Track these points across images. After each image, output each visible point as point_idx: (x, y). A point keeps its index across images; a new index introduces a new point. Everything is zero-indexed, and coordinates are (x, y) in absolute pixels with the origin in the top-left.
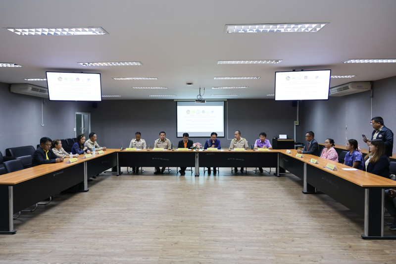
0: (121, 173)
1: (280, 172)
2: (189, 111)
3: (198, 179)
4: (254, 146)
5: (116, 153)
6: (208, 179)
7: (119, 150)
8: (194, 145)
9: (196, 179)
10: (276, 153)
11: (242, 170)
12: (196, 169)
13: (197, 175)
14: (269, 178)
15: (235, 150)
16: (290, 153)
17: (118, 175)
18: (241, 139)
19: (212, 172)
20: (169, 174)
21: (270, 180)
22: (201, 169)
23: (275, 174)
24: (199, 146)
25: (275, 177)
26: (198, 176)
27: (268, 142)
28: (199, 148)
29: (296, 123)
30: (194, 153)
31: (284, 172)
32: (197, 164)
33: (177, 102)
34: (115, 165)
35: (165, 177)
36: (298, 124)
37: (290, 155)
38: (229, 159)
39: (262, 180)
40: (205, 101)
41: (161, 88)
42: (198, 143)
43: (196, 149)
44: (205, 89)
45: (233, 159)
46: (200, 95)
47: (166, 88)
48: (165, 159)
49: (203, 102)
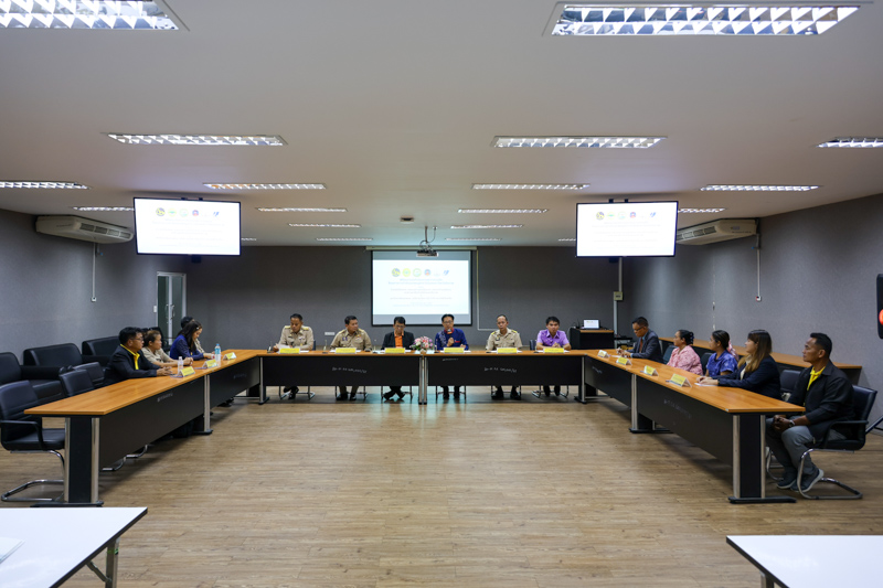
0: (267, 400)
1: (587, 394)
2: (397, 270)
3: (425, 410)
4: (535, 343)
5: (258, 357)
6: (443, 410)
7: (263, 352)
8: (418, 342)
9: (420, 410)
10: (580, 357)
12: (420, 390)
13: (423, 403)
14: (565, 406)
15: (499, 351)
16: (606, 357)
17: (261, 404)
19: (451, 396)
21: (568, 410)
22: (431, 390)
23: (578, 399)
24: (426, 344)
25: (577, 404)
26: (425, 404)
27: (563, 335)
28: (425, 347)
29: (618, 296)
30: (418, 357)
31: (595, 394)
32: (423, 378)
33: (372, 251)
34: (254, 383)
35: (359, 406)
36: (621, 299)
37: (606, 360)
38: (486, 369)
39: (552, 410)
40: (436, 254)
41: (346, 226)
42: (424, 337)
43: (421, 350)
44: (436, 228)
45: (495, 368)
46: (426, 241)
47: (358, 227)
48: (358, 371)
49: (432, 255)
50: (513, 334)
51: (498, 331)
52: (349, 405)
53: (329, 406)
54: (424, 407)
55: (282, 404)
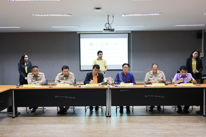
0: (17, 114)
3: (110, 122)
5: (10, 91)
7: (14, 87)
8: (105, 80)
10: (202, 89)
12: (107, 109)
17: (13, 118)
18: (158, 71)
19: (125, 112)
22: (113, 108)
24: (111, 82)
25: (201, 117)
26: (110, 117)
30: (105, 90)
32: (109, 101)
33: (80, 34)
34: (10, 105)
35: (71, 118)
36: (203, 56)
38: (146, 96)
40: (114, 30)
41: (64, 16)
42: (109, 77)
43: (107, 85)
44: (114, 16)
45: (151, 96)
46: (108, 23)
47: (70, 16)
48: (70, 97)
49: (112, 31)
50: (161, 74)
51: (152, 72)
52: (65, 118)
53: (53, 119)
54: (109, 119)
55: (26, 118)
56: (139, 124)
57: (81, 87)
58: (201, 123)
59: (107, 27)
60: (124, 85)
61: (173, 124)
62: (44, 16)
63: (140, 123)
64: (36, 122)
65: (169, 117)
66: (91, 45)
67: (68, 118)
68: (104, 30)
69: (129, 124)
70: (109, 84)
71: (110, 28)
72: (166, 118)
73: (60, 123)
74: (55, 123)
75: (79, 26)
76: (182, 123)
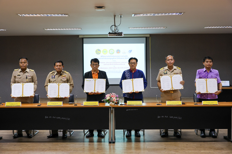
2: (99, 50)
3: (114, 149)
8: (108, 97)
9: (110, 146)
10: (229, 108)
11: (176, 133)
12: (110, 133)
13: (112, 142)
19: (133, 137)
20: (71, 140)
23: (227, 139)
24: (114, 99)
25: (227, 143)
26: (114, 143)
30: (108, 108)
32: (112, 124)
33: (83, 38)
38: (159, 117)
39: (210, 148)
40: (122, 34)
41: (58, 16)
42: (113, 93)
43: (110, 103)
44: (122, 16)
45: (165, 117)
46: (115, 25)
47: (67, 16)
48: (64, 118)
49: (119, 35)
52: (57, 144)
53: (42, 145)
54: (113, 145)
55: (8, 143)
56: (147, 151)
57: (77, 105)
58: (225, 150)
59: (113, 30)
60: (131, 103)
61: (190, 151)
62: (34, 16)
63: (150, 150)
64: (20, 149)
65: (188, 144)
66: (98, 52)
67: (60, 144)
68: (110, 33)
69: (136, 151)
70: (112, 102)
71: (116, 31)
72: (184, 144)
73: (49, 150)
74: (43, 150)
75: (81, 28)
76: (202, 150)
